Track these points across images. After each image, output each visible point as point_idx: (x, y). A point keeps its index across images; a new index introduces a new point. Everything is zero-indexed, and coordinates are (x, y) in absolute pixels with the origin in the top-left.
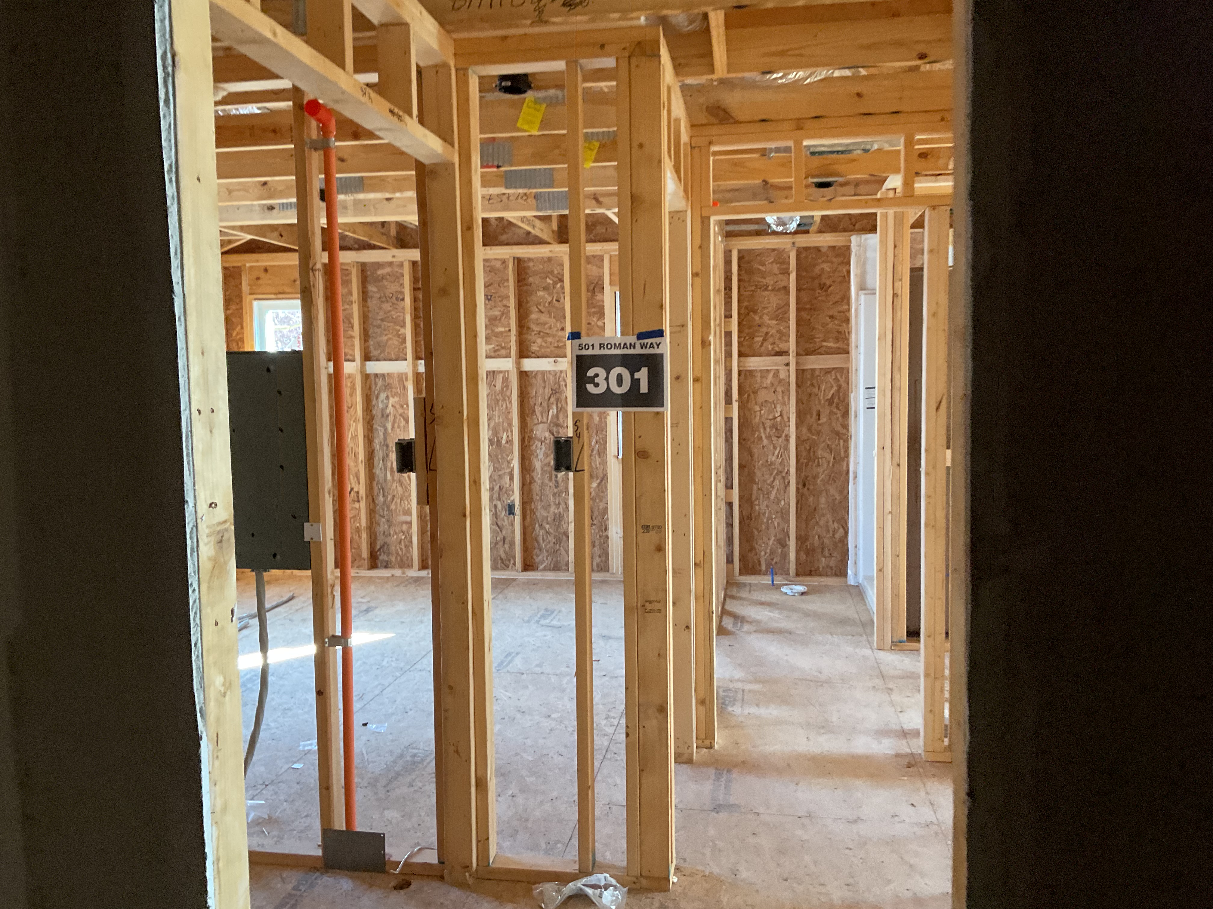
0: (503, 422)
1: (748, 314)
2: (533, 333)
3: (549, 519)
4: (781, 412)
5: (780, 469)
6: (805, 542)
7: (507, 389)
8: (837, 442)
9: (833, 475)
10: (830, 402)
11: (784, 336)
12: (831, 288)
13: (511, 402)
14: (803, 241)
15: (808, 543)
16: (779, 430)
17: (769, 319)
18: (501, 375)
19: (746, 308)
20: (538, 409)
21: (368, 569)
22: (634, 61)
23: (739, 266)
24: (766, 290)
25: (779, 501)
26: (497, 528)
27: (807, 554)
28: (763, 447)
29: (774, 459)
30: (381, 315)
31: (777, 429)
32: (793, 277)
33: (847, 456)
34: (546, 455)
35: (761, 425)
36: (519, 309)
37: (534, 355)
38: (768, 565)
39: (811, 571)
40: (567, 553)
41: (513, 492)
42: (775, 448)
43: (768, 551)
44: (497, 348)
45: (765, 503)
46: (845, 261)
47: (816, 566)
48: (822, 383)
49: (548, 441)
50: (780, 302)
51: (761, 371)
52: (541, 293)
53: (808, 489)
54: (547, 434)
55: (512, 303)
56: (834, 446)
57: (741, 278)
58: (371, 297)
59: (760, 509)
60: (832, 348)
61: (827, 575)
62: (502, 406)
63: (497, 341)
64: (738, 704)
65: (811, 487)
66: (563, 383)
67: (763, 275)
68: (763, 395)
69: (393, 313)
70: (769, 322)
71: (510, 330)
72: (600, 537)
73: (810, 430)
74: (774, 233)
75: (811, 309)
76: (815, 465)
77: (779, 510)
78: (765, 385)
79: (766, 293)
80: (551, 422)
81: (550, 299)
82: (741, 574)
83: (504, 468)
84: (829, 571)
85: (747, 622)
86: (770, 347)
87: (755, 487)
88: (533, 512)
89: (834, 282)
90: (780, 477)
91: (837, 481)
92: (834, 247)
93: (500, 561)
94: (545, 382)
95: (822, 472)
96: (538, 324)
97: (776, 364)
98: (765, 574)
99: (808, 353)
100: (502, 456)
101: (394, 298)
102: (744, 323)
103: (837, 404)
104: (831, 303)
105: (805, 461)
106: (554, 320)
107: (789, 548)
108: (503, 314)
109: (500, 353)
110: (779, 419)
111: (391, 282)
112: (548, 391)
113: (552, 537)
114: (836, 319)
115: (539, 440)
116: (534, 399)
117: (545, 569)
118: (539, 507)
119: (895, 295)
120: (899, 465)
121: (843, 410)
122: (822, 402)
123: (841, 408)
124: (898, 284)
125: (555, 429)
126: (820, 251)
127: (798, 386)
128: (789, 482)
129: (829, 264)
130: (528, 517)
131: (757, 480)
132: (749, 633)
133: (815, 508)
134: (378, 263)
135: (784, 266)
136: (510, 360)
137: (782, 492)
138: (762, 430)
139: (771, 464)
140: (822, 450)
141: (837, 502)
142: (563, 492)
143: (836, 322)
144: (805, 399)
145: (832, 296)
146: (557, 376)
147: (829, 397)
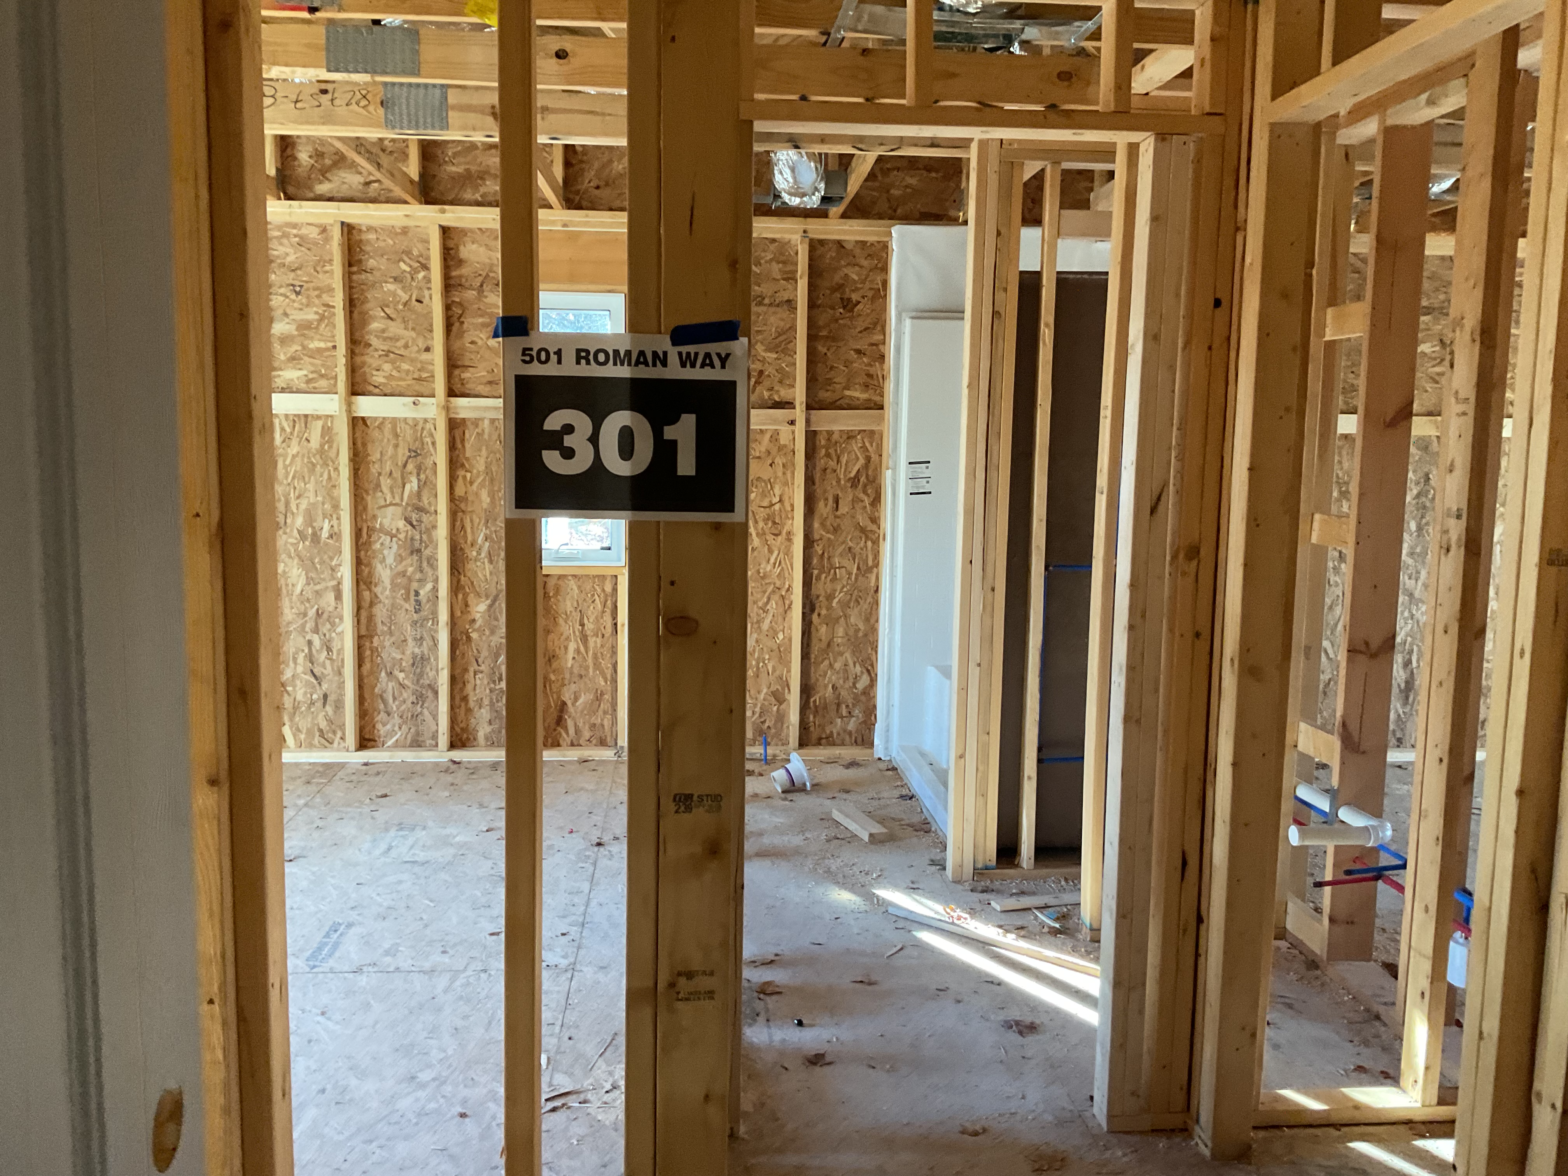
0: (323, 504)
2: (376, 354)
3: (404, 664)
4: (781, 496)
5: (778, 584)
6: (813, 696)
7: (330, 447)
8: (862, 544)
9: (855, 594)
10: (854, 482)
11: (787, 379)
12: (859, 307)
13: (336, 469)
14: (820, 229)
15: (817, 696)
16: (777, 524)
17: (766, 351)
18: (320, 423)
20: (385, 483)
24: (761, 303)
25: (776, 633)
26: (313, 680)
27: (815, 713)
28: (753, 550)
29: (768, 569)
31: (774, 523)
32: (802, 285)
33: (877, 565)
34: (400, 558)
35: (750, 515)
36: (351, 312)
37: (377, 391)
38: (758, 733)
39: (820, 739)
40: (435, 717)
41: (341, 619)
42: (771, 551)
43: (758, 710)
44: (311, 376)
45: (754, 636)
46: (880, 265)
47: (828, 732)
48: (842, 452)
49: (402, 536)
50: (782, 324)
52: (390, 287)
53: (819, 615)
54: (401, 524)
55: (338, 300)
56: (857, 550)
60: (858, 399)
61: (843, 744)
62: (321, 476)
63: (312, 364)
65: (824, 612)
66: (428, 440)
67: (758, 279)
70: (763, 354)
71: (334, 347)
72: (491, 691)
73: (823, 524)
74: (785, 210)
75: (827, 337)
76: (829, 579)
77: (775, 647)
78: (752, 455)
79: (760, 309)
80: (408, 505)
81: (405, 297)
83: (324, 580)
84: (847, 738)
86: (766, 394)
88: (375, 651)
90: (776, 597)
91: (861, 602)
92: (863, 243)
93: (317, 734)
94: (397, 436)
95: (841, 589)
96: (385, 339)
97: (775, 421)
98: (752, 743)
99: (823, 406)
100: (321, 559)
103: (865, 486)
104: (859, 329)
105: (816, 572)
106: (413, 334)
107: (789, 706)
108: (322, 318)
109: (316, 385)
110: (777, 507)
112: (402, 453)
113: (410, 691)
114: (865, 354)
115: (388, 533)
116: (377, 465)
117: (397, 746)
118: (387, 644)
119: (995, 314)
120: (993, 590)
121: (872, 497)
122: (842, 482)
123: (869, 491)
124: (1000, 295)
125: (414, 517)
126: (843, 247)
127: (808, 456)
128: (791, 604)
129: (857, 268)
130: (367, 661)
133: (829, 645)
135: (789, 268)
136: (336, 397)
137: (780, 619)
138: (751, 523)
139: (766, 577)
140: (841, 555)
141: (861, 634)
142: (428, 620)
143: (865, 359)
144: (817, 475)
145: (861, 319)
146: (419, 428)
147: (852, 475)
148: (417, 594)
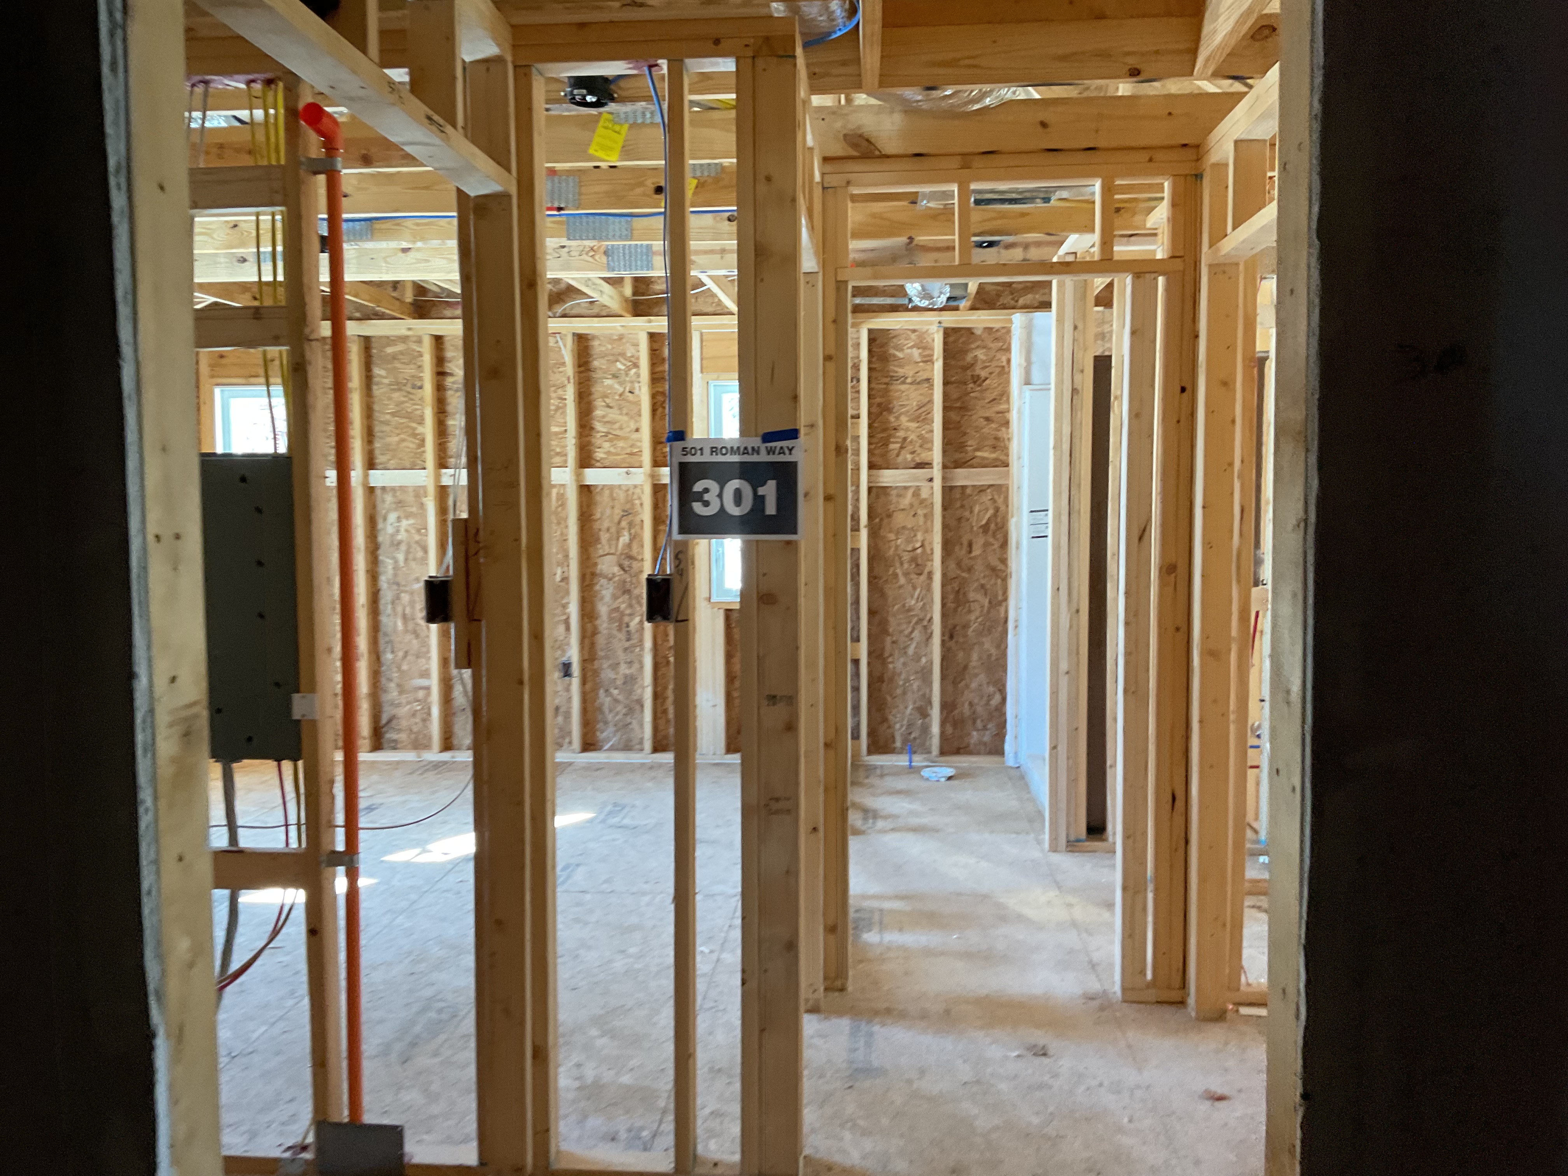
0: (556, 554)
1: (881, 413)
2: (599, 435)
3: (618, 683)
4: (922, 542)
5: (921, 616)
6: (952, 711)
7: (563, 509)
8: (993, 581)
9: (988, 624)
10: (985, 528)
11: (926, 443)
12: (987, 382)
13: (567, 527)
14: (950, 319)
15: (956, 712)
16: (919, 565)
17: (908, 421)
18: (554, 491)
19: (879, 405)
20: (604, 537)
21: (371, 751)
22: (760, 63)
23: (870, 351)
24: (904, 383)
25: (919, 660)
27: (955, 725)
28: (901, 587)
29: (913, 602)
30: (391, 408)
31: (917, 565)
32: (938, 366)
33: (1006, 599)
34: (615, 597)
35: (897, 558)
36: (580, 403)
37: (598, 464)
38: (905, 741)
39: (959, 749)
40: (641, 725)
41: (568, 644)
42: (914, 588)
43: (905, 722)
45: (902, 660)
46: (1004, 347)
47: (966, 742)
48: (975, 504)
49: (616, 579)
50: (922, 397)
51: (896, 487)
52: (607, 382)
53: (956, 642)
54: (616, 569)
55: (571, 394)
56: (988, 587)
57: (873, 366)
58: (378, 384)
59: (894, 668)
60: (987, 458)
61: (978, 753)
62: (555, 532)
64: (876, 929)
65: (961, 640)
66: (637, 502)
67: (901, 363)
68: (900, 519)
69: (407, 405)
70: (908, 424)
71: (566, 431)
73: (959, 565)
74: (916, 309)
75: (961, 408)
76: (965, 611)
77: (919, 669)
78: (902, 507)
79: (903, 387)
80: (621, 554)
81: (621, 390)
82: (870, 752)
83: (556, 614)
84: (983, 748)
85: (881, 817)
86: (909, 457)
87: (888, 640)
88: (596, 673)
89: (991, 373)
90: (920, 626)
91: (993, 632)
92: (991, 329)
94: (613, 499)
95: (975, 620)
96: (605, 423)
97: (917, 479)
98: (900, 752)
99: (958, 465)
101: (409, 385)
102: (876, 425)
103: (994, 533)
104: (987, 401)
105: (953, 605)
106: (625, 418)
107: (931, 720)
108: (557, 408)
110: (919, 551)
111: (403, 363)
112: (618, 512)
113: (622, 706)
114: (993, 422)
115: (606, 577)
116: (598, 523)
117: (612, 749)
118: (605, 666)
119: (1074, 391)
120: (1078, 611)
121: (1001, 540)
122: (975, 529)
123: (998, 536)
124: (1078, 377)
125: (626, 563)
126: (973, 333)
127: (945, 508)
128: (932, 633)
129: (985, 350)
130: (590, 679)
131: (891, 630)
132: (883, 831)
133: (965, 668)
134: (388, 337)
135: (927, 352)
136: (566, 469)
137: (923, 645)
138: (898, 564)
139: (910, 610)
140: (975, 590)
141: (993, 658)
142: (635, 647)
143: (993, 426)
144: (953, 523)
145: (988, 392)
146: (630, 492)
147: (984, 522)
148: (628, 626)
